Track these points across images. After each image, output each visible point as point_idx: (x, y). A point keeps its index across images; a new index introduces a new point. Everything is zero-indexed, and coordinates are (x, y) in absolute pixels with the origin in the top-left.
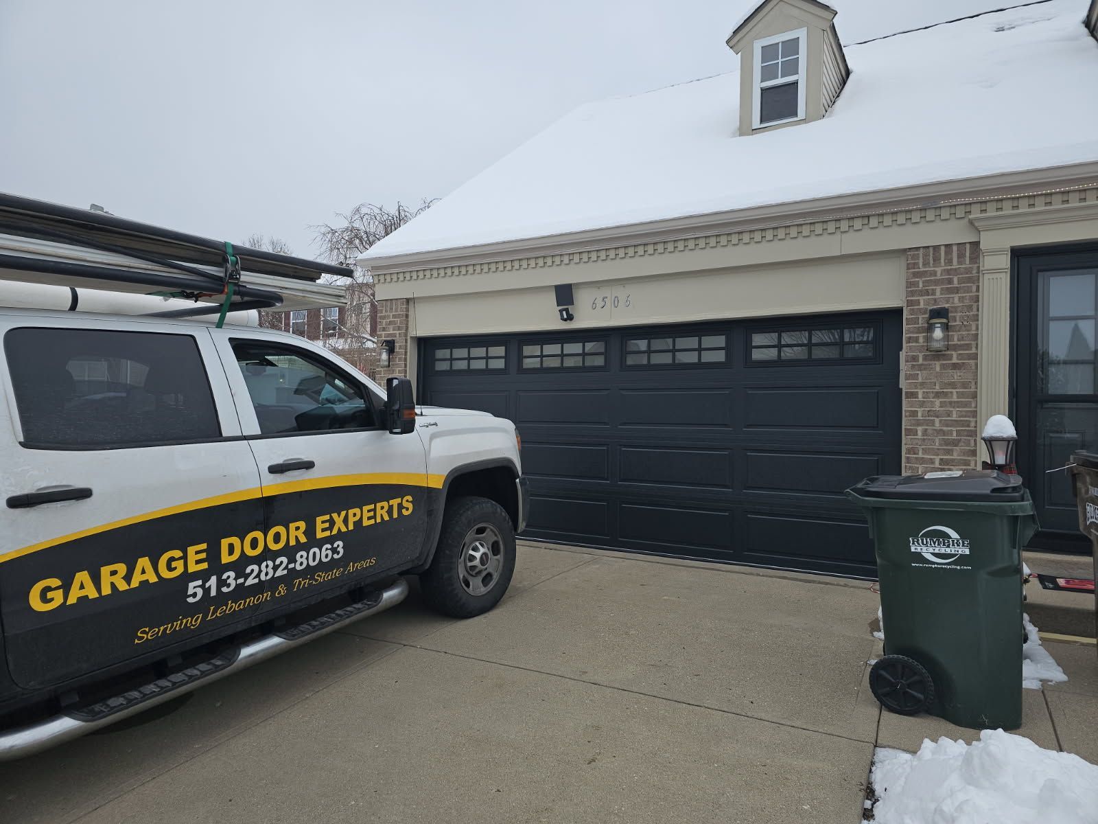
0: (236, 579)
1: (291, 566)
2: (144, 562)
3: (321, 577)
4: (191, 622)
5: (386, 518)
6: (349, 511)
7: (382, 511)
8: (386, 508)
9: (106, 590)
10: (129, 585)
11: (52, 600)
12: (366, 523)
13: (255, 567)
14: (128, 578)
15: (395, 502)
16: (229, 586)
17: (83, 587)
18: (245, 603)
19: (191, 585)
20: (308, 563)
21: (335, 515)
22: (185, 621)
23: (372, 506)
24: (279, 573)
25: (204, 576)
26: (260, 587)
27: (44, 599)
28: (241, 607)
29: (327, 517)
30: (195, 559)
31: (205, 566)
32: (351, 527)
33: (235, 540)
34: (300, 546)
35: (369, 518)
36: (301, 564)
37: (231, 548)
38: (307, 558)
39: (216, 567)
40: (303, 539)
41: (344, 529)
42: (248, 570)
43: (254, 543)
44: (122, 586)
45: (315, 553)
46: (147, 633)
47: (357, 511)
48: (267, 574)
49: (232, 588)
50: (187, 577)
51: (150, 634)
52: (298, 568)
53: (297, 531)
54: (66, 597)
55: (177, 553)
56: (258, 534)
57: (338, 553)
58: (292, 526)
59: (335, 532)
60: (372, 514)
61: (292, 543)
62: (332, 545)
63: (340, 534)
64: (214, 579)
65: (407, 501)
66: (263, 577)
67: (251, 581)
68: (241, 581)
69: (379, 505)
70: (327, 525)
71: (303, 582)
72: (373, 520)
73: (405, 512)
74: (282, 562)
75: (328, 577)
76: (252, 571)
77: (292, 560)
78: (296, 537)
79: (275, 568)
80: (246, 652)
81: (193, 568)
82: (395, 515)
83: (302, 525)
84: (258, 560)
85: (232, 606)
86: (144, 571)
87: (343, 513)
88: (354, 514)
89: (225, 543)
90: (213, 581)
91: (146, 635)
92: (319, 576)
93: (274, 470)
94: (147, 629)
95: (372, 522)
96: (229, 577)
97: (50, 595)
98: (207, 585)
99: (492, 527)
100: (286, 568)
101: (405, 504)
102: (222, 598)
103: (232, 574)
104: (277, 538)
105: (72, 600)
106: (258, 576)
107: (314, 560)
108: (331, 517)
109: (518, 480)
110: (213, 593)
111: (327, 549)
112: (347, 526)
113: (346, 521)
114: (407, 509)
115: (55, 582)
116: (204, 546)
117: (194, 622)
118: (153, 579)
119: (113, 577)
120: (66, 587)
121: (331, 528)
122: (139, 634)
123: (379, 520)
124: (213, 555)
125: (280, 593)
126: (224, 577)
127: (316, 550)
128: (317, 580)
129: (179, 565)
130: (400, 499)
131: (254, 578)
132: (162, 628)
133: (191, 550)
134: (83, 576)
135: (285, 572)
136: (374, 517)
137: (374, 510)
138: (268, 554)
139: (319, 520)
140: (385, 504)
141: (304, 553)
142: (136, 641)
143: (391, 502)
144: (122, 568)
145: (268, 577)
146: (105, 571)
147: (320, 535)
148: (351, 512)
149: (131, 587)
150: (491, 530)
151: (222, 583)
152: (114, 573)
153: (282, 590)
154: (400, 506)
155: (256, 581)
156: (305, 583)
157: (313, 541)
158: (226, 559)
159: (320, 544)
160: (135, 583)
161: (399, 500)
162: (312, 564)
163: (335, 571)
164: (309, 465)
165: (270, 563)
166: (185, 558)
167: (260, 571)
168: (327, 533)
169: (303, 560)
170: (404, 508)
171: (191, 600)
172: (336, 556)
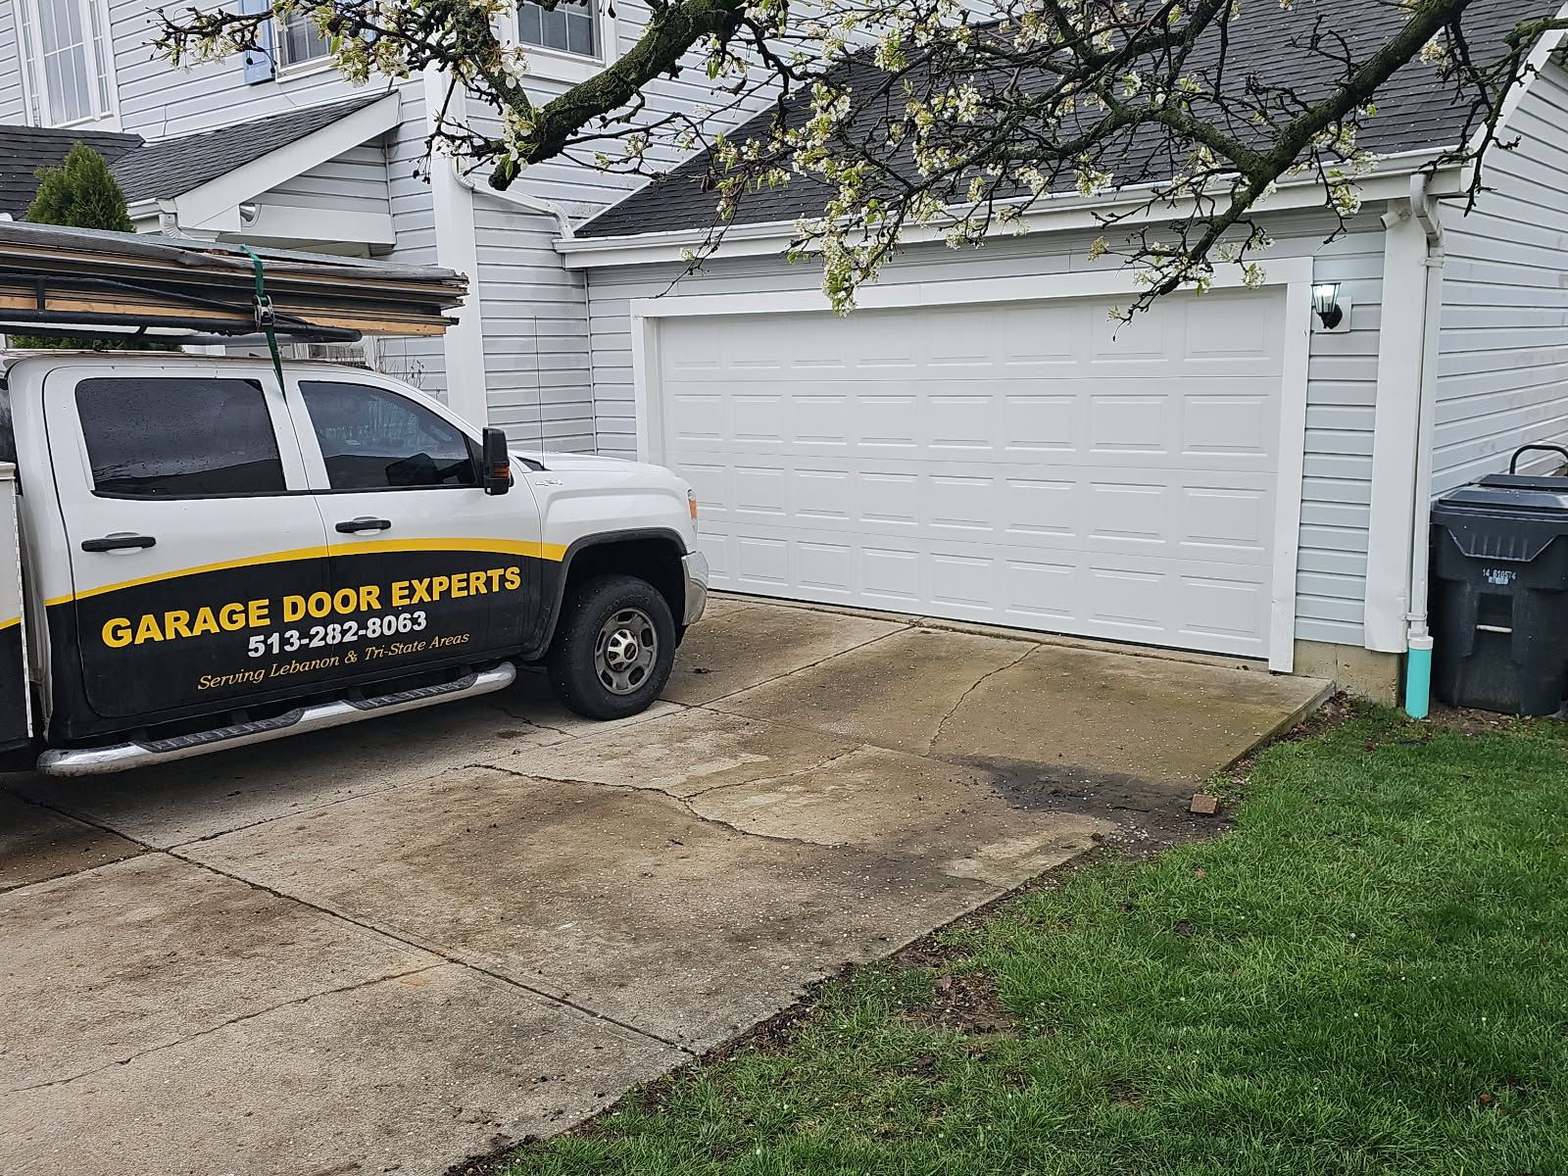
0: (299, 639)
1: (361, 632)
2: (205, 612)
3: (398, 649)
4: (253, 677)
5: (483, 590)
6: (434, 579)
7: (477, 582)
8: (483, 579)
9: (170, 635)
10: (192, 632)
11: (122, 638)
12: (455, 594)
13: (321, 629)
14: (191, 625)
15: (495, 574)
16: (292, 645)
17: (149, 629)
18: (310, 664)
19: (253, 640)
20: (382, 632)
21: (415, 583)
22: (247, 674)
23: (465, 576)
24: (349, 638)
25: (266, 632)
26: (326, 651)
27: (116, 637)
28: (307, 668)
29: (406, 584)
30: (257, 612)
31: (267, 622)
32: (436, 597)
33: (299, 599)
34: (371, 612)
35: (460, 589)
36: (374, 631)
37: (295, 606)
38: (381, 626)
39: (278, 625)
40: (377, 606)
41: (427, 599)
42: (313, 631)
43: (320, 605)
44: (185, 633)
45: (390, 622)
46: (210, 681)
47: (444, 579)
48: (334, 638)
49: (296, 647)
50: (248, 631)
51: (212, 683)
52: (370, 635)
53: (368, 596)
54: (134, 637)
55: (239, 607)
56: (325, 596)
57: (419, 624)
58: (363, 590)
59: (416, 600)
60: (464, 584)
61: (363, 608)
62: (412, 615)
63: (421, 604)
64: (276, 636)
65: (513, 573)
66: (329, 640)
67: (316, 643)
68: (305, 641)
69: (473, 575)
70: (406, 592)
71: (376, 652)
72: (466, 592)
73: (508, 585)
74: (350, 628)
75: (407, 649)
76: (318, 633)
77: (363, 626)
78: (368, 603)
79: (344, 633)
80: (311, 715)
81: (254, 623)
82: (496, 588)
83: (376, 590)
84: (324, 622)
85: (296, 667)
86: (206, 621)
87: (426, 581)
88: (440, 583)
89: (288, 601)
90: (275, 638)
91: (209, 682)
92: (396, 647)
93: (343, 528)
94: (210, 677)
95: (464, 593)
96: (292, 636)
97: (120, 633)
98: (269, 642)
99: (642, 614)
100: (356, 634)
101: (508, 576)
102: (284, 658)
103: (296, 634)
104: (345, 601)
105: (139, 640)
106: (324, 638)
107: (389, 628)
108: (411, 584)
109: (684, 558)
110: (276, 650)
111: (405, 619)
112: (431, 597)
113: (430, 590)
114: (513, 582)
115: (124, 622)
116: (266, 602)
117: (258, 676)
118: (215, 629)
119: (176, 623)
120: (134, 628)
121: (410, 596)
122: (202, 681)
123: (473, 592)
124: (275, 611)
125: (349, 659)
126: (287, 635)
127: (392, 618)
128: (393, 652)
129: (241, 619)
130: (503, 570)
131: (321, 640)
132: (224, 678)
133: (253, 605)
134: (148, 619)
135: (355, 638)
136: (467, 588)
137: (467, 580)
138: (334, 617)
139: (396, 586)
140: (482, 575)
141: (378, 621)
142: (200, 687)
143: (490, 573)
144: (185, 615)
145: (336, 642)
146: (169, 616)
147: (396, 602)
148: (436, 580)
149: (194, 634)
150: (639, 615)
151: (284, 642)
152: (177, 619)
153: (352, 657)
154: (502, 578)
155: (323, 643)
156: (379, 653)
157: (387, 608)
158: (289, 617)
159: (397, 612)
160: (197, 632)
161: (501, 571)
162: (387, 633)
163: (415, 644)
164: (385, 525)
165: (338, 627)
166: (246, 611)
167: (326, 634)
168: (406, 602)
169: (374, 628)
170: (508, 581)
171: (252, 654)
172: (416, 627)
